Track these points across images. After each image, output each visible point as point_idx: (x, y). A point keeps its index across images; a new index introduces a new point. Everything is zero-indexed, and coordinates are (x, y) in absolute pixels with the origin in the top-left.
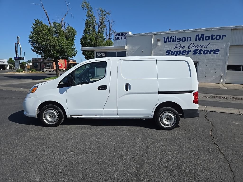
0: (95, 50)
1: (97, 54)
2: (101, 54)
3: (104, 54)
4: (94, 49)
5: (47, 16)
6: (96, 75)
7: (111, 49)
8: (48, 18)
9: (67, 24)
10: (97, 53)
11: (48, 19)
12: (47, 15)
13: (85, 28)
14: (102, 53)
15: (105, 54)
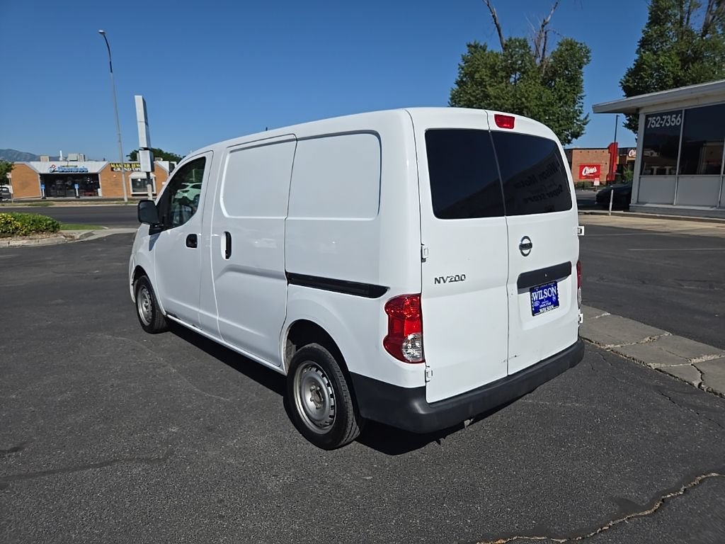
0: (642, 108)
1: (647, 122)
2: (662, 120)
3: (676, 118)
4: (638, 105)
5: (497, 26)
6: (638, 202)
7: (706, 96)
8: (499, 31)
9: (555, 32)
10: (647, 117)
11: (500, 35)
12: (496, 23)
13: (643, 31)
14: (667, 114)
15: (679, 118)
